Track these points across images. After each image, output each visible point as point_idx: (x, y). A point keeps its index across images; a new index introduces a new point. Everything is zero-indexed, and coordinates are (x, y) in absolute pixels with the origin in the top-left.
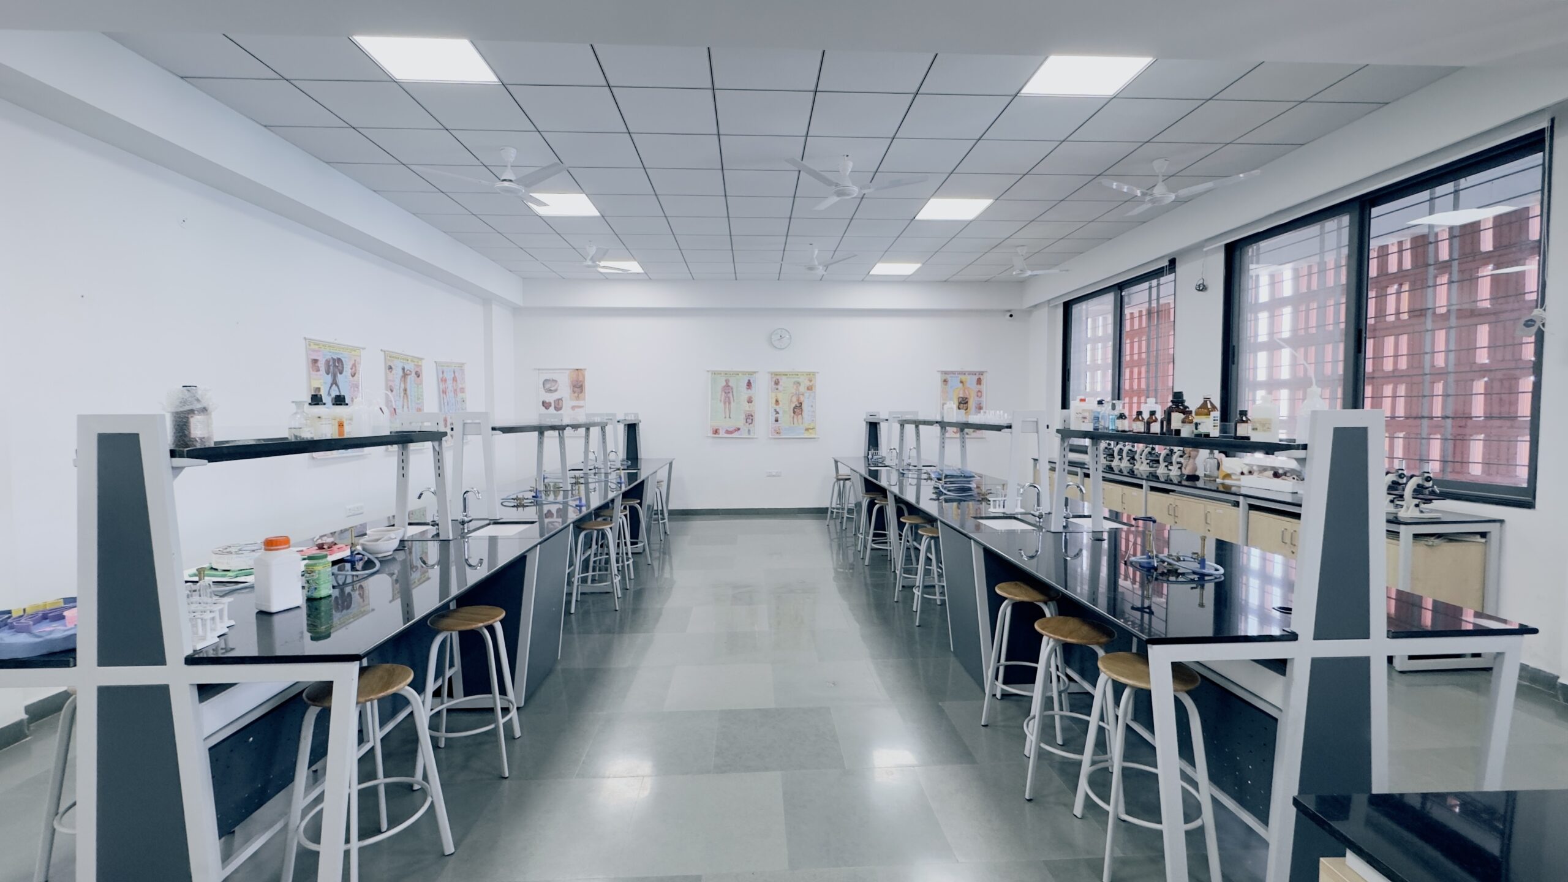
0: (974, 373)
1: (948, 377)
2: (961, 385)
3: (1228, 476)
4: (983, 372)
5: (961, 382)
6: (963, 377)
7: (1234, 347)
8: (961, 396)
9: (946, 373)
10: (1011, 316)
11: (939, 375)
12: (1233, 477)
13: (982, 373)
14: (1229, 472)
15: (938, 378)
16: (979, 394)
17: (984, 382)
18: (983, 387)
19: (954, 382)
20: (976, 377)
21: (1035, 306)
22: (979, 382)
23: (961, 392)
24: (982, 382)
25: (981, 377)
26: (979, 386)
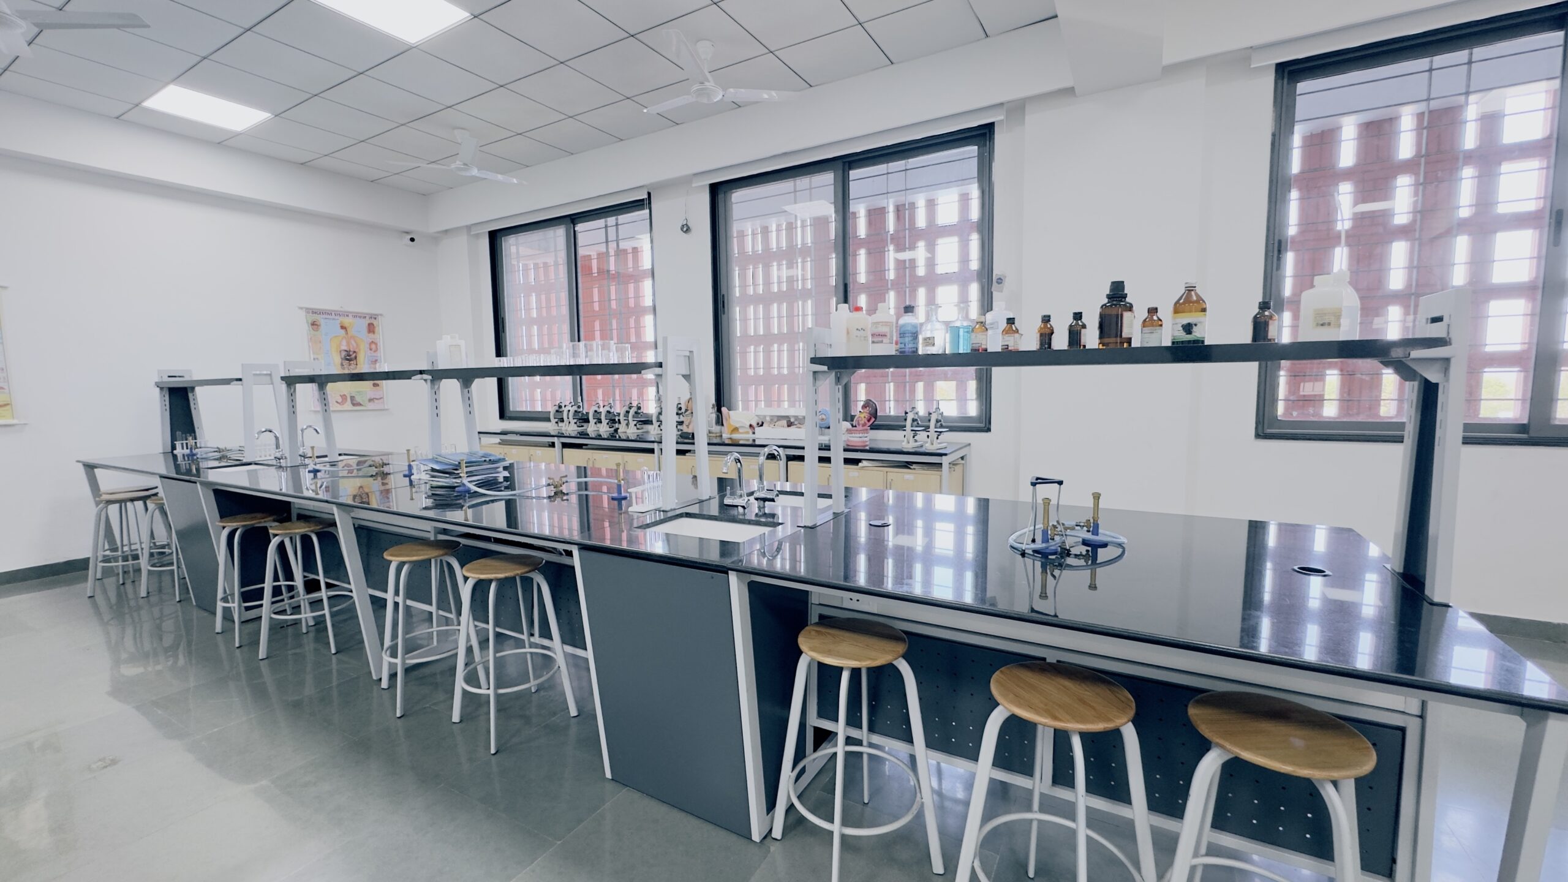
0: (363, 316)
1: (320, 319)
2: (343, 332)
3: (735, 430)
4: (377, 315)
5: (343, 327)
6: (347, 321)
7: (723, 296)
8: (344, 348)
9: (315, 312)
10: (412, 240)
11: (303, 313)
12: (740, 430)
13: (374, 317)
14: (737, 426)
15: (301, 322)
16: (373, 346)
17: (379, 329)
18: (380, 336)
19: (331, 328)
20: (367, 321)
21: (446, 231)
22: (371, 328)
23: (344, 343)
24: (376, 330)
25: (375, 323)
26: (371, 335)
